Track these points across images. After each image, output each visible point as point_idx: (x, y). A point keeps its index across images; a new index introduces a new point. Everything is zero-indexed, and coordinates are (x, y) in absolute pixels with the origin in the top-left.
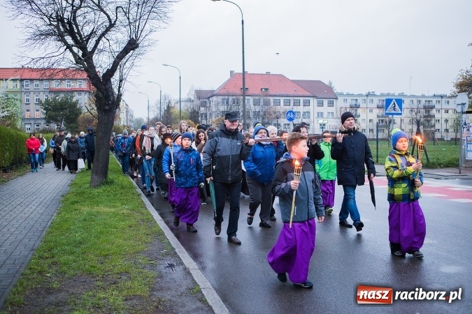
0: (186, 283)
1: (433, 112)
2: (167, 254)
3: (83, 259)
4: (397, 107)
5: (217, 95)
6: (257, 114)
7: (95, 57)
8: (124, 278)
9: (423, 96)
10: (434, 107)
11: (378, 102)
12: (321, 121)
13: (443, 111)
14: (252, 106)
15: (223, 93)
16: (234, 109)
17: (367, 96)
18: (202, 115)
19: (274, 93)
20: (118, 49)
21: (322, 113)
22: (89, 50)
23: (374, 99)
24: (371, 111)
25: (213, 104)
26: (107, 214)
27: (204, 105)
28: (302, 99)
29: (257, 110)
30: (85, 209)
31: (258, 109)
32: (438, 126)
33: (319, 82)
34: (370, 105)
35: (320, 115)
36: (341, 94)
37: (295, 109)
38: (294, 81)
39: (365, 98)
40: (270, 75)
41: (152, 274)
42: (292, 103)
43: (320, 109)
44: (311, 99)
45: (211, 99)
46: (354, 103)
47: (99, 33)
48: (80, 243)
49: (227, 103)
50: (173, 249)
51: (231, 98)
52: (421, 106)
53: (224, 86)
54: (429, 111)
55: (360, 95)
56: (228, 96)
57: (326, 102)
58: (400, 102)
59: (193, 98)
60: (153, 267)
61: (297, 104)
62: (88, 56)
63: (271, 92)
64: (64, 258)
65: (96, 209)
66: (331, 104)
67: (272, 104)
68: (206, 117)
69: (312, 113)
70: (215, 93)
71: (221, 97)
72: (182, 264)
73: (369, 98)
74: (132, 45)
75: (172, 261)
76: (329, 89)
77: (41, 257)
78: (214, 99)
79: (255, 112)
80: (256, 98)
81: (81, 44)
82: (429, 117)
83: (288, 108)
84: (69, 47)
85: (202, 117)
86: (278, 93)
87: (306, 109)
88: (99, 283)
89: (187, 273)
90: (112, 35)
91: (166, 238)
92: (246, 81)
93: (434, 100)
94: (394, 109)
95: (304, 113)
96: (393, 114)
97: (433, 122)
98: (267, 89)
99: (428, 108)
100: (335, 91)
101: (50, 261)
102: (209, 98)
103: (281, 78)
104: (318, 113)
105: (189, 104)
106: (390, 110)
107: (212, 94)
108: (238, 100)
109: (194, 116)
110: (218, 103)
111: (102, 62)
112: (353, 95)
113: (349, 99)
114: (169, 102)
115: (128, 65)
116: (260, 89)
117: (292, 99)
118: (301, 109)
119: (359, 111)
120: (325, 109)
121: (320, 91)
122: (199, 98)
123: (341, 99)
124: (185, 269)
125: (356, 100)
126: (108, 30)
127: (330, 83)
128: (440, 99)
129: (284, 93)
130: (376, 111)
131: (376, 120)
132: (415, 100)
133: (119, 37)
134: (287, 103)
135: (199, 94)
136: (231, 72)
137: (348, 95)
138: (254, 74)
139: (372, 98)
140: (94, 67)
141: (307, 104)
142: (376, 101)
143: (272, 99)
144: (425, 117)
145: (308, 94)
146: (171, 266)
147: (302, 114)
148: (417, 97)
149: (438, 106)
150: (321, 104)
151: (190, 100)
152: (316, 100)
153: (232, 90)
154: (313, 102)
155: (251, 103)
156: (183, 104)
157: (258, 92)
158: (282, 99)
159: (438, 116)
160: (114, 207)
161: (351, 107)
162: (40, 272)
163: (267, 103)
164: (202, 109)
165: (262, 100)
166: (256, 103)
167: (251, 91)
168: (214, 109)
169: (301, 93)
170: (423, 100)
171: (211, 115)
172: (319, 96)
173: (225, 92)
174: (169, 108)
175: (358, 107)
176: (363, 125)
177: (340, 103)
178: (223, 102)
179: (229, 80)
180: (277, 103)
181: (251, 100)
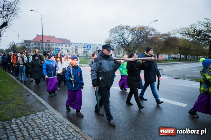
0: (35, 100)
2: (26, 92)
4: (90, 48)
5: (32, 42)
8: (13, 100)
9: (96, 45)
10: (99, 48)
14: (44, 46)
15: (34, 41)
16: (38, 47)
17: (80, 44)
18: (27, 48)
23: (82, 45)
25: (31, 45)
27: (27, 45)
28: (60, 44)
31: (46, 47)
33: (66, 39)
34: (81, 47)
36: (73, 43)
37: (59, 47)
38: (58, 39)
40: (50, 36)
41: (22, 98)
42: (57, 45)
43: (66, 48)
44: (64, 44)
46: (76, 46)
49: (36, 44)
50: (28, 91)
51: (37, 43)
52: (95, 47)
53: (35, 39)
55: (78, 44)
56: (36, 42)
57: (68, 45)
58: (90, 46)
60: (22, 96)
61: (59, 45)
63: (51, 42)
66: (69, 46)
71: (34, 43)
72: (32, 94)
75: (28, 94)
76: (69, 41)
78: (31, 43)
79: (45, 48)
83: (56, 47)
86: (53, 42)
87: (62, 47)
89: (34, 97)
91: (24, 88)
92: (43, 38)
93: (99, 46)
95: (61, 49)
96: (89, 50)
98: (49, 41)
100: (71, 42)
102: (29, 43)
103: (54, 37)
105: (22, 45)
106: (88, 48)
107: (30, 42)
108: (40, 44)
110: (33, 45)
112: (76, 44)
113: (75, 45)
114: (14, 44)
117: (57, 44)
118: (60, 47)
119: (78, 48)
121: (66, 42)
122: (25, 43)
123: (72, 45)
124: (33, 96)
127: (69, 40)
129: (55, 42)
130: (83, 49)
131: (83, 52)
132: (94, 46)
134: (56, 45)
135: (26, 41)
136: (37, 35)
137: (75, 43)
141: (62, 46)
142: (83, 46)
143: (51, 44)
145: (62, 43)
146: (28, 96)
150: (66, 46)
151: (22, 43)
152: (65, 45)
153: (37, 40)
154: (64, 45)
156: (20, 44)
157: (46, 42)
158: (54, 44)
160: (2, 79)
161: (76, 47)
163: (49, 45)
164: (27, 46)
165: (48, 44)
166: (46, 45)
167: (44, 41)
168: (31, 47)
169: (60, 42)
170: (96, 46)
171: (30, 48)
172: (66, 43)
173: (35, 41)
174: (14, 46)
175: (78, 47)
176: (79, 53)
177: (72, 46)
178: (34, 44)
179: (36, 37)
180: (53, 45)
181: (44, 44)
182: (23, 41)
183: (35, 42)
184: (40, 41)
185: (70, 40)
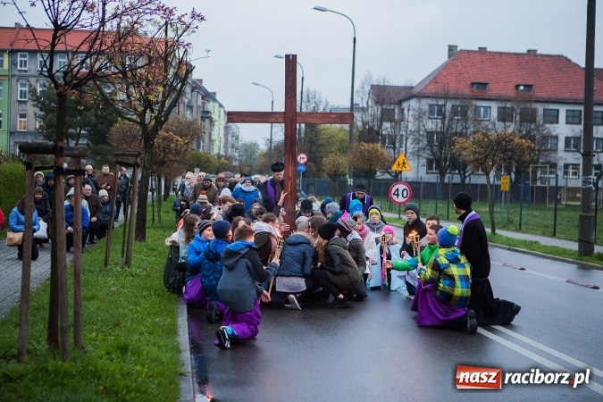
5: (419, 96)
14: (497, 122)
15: (434, 91)
18: (385, 138)
19: (545, 95)
25: (410, 116)
27: (389, 116)
29: (510, 131)
31: (509, 128)
40: (536, 55)
45: (405, 105)
49: (442, 113)
51: (449, 106)
53: (436, 78)
56: (446, 98)
63: (538, 93)
67: (540, 119)
68: (393, 143)
70: (415, 91)
78: (413, 103)
79: (503, 136)
80: (505, 104)
85: (384, 142)
86: (554, 96)
98: (528, 87)
102: (400, 102)
103: (561, 62)
107: (408, 94)
110: (422, 114)
116: (512, 86)
122: (378, 101)
134: (573, 118)
135: (381, 93)
136: (451, 49)
138: (500, 53)
143: (540, 108)
153: (453, 87)
155: (494, 113)
157: (511, 93)
158: (562, 110)
163: (529, 117)
164: (387, 125)
166: (504, 116)
167: (494, 89)
168: (411, 127)
171: (404, 138)
173: (438, 90)
178: (431, 112)
179: (446, 66)
180: (552, 117)
181: (494, 108)
182: (368, 88)
183: (436, 97)
184: (467, 91)
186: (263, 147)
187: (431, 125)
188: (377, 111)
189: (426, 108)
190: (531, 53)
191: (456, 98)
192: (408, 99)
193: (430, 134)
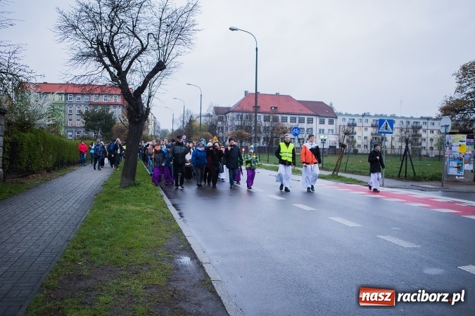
0: (198, 276)
1: (421, 131)
2: (183, 249)
3: (111, 251)
4: (389, 126)
5: (233, 112)
6: (266, 129)
7: (128, 76)
8: (146, 268)
9: (412, 118)
10: (421, 127)
11: (372, 121)
12: (322, 137)
13: (429, 131)
14: (263, 122)
15: (238, 109)
16: (247, 124)
17: (363, 116)
18: (219, 128)
19: (282, 111)
20: (148, 69)
21: (323, 130)
22: (123, 70)
23: (369, 118)
24: (366, 129)
25: (229, 120)
26: (133, 212)
27: (221, 119)
28: (306, 117)
29: (267, 126)
30: (115, 207)
31: (267, 124)
32: (424, 144)
33: (322, 103)
34: (365, 125)
35: (322, 131)
36: (341, 114)
37: (300, 126)
38: (299, 102)
39: (361, 118)
40: (279, 95)
41: (169, 266)
42: (297, 120)
43: (322, 127)
44: (314, 118)
46: (351, 122)
47: (133, 55)
48: (109, 236)
49: (241, 118)
50: (189, 244)
51: (244, 115)
52: (410, 126)
53: (239, 104)
54: (416, 131)
55: (357, 115)
56: (242, 112)
57: (327, 120)
58: (391, 123)
59: (211, 113)
60: (171, 260)
61: (302, 121)
62: (122, 75)
63: (279, 111)
64: (94, 249)
65: (124, 207)
66: (331, 122)
67: (280, 121)
68: (222, 130)
69: (314, 129)
70: (231, 109)
71: (236, 114)
73: (364, 118)
74: (160, 66)
76: (330, 109)
77: (74, 248)
78: (230, 114)
79: (265, 127)
80: (267, 115)
81: (117, 64)
82: (416, 136)
83: (294, 125)
84: (106, 67)
85: (219, 130)
86: (285, 112)
87: (310, 126)
88: (123, 272)
89: (200, 266)
90: (143, 57)
92: (258, 99)
93: (421, 122)
94: (386, 129)
95: (308, 129)
96: (385, 133)
97: (420, 140)
98: (276, 108)
99: (416, 128)
100: (335, 111)
101: (82, 251)
102: (226, 114)
103: (288, 98)
104: (320, 130)
105: (208, 119)
106: (382, 129)
107: (228, 110)
108: (251, 116)
109: (212, 129)
110: (233, 119)
111: (134, 81)
112: (350, 115)
113: (347, 118)
114: (191, 116)
115: (156, 83)
116: (269, 108)
117: (297, 117)
118: (305, 126)
119: (356, 129)
120: (326, 126)
121: (322, 111)
122: (217, 114)
123: (340, 118)
124: (199, 263)
125: (354, 119)
126: (140, 53)
128: (426, 121)
129: (290, 111)
130: (371, 130)
131: (370, 138)
132: (405, 121)
133: (149, 60)
134: (293, 120)
135: (218, 110)
136: (246, 92)
137: (346, 115)
138: (265, 94)
139: (366, 118)
140: (127, 85)
141: (310, 121)
143: (280, 116)
144: (413, 136)
145: (311, 113)
147: (306, 130)
148: (407, 118)
149: (424, 127)
150: (322, 122)
151: (209, 115)
152: (318, 119)
153: (246, 108)
154: (316, 120)
155: (262, 119)
156: (203, 118)
157: (268, 110)
158: (289, 117)
159: (424, 135)
160: (140, 206)
161: (349, 125)
162: (73, 261)
163: (276, 120)
164: (220, 123)
165: (271, 117)
166: (266, 119)
167: (262, 109)
168: (229, 124)
169: (305, 112)
170: (412, 122)
171: (227, 128)
172: (321, 115)
173: (240, 109)
174: (191, 121)
175: (355, 125)
176: (359, 142)
177: (339, 121)
178: (237, 118)
179: (244, 99)
180: (285, 120)
181: (262, 116)
182: (212, 109)
183: (239, 112)
184: (252, 110)
185: (333, 106)
186: (170, 131)
187: (237, 123)
188: (217, 117)
189: (235, 116)
190: (277, 94)
191: (246, 112)
192: (228, 113)
193: (238, 126)
